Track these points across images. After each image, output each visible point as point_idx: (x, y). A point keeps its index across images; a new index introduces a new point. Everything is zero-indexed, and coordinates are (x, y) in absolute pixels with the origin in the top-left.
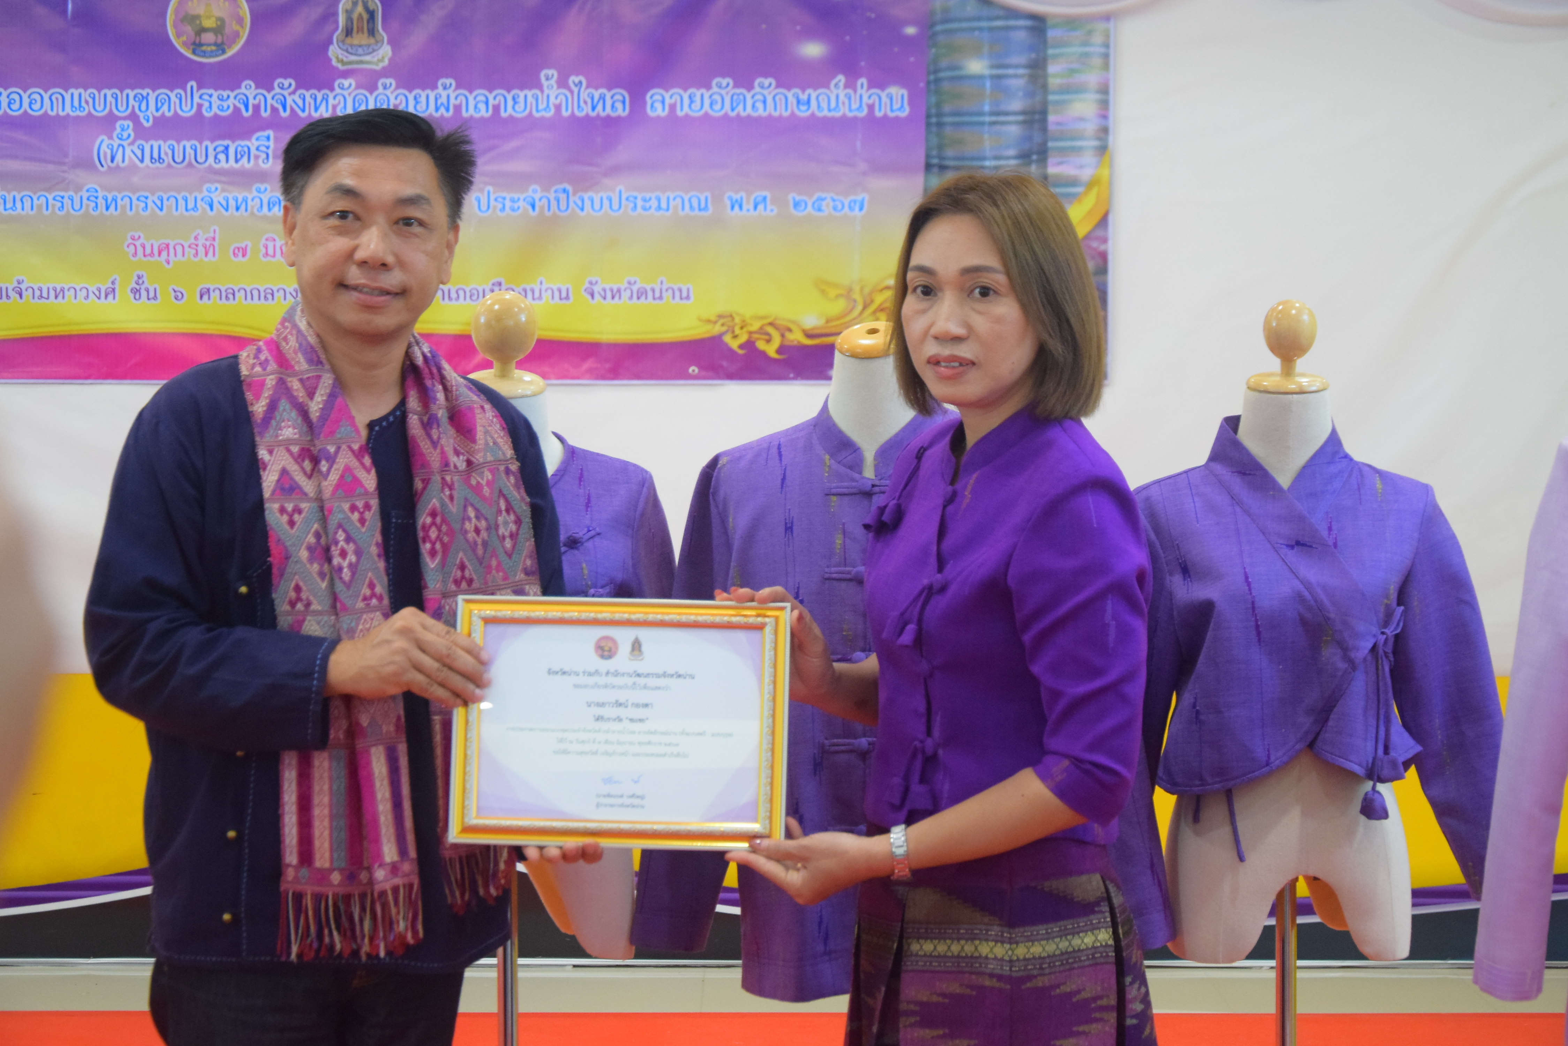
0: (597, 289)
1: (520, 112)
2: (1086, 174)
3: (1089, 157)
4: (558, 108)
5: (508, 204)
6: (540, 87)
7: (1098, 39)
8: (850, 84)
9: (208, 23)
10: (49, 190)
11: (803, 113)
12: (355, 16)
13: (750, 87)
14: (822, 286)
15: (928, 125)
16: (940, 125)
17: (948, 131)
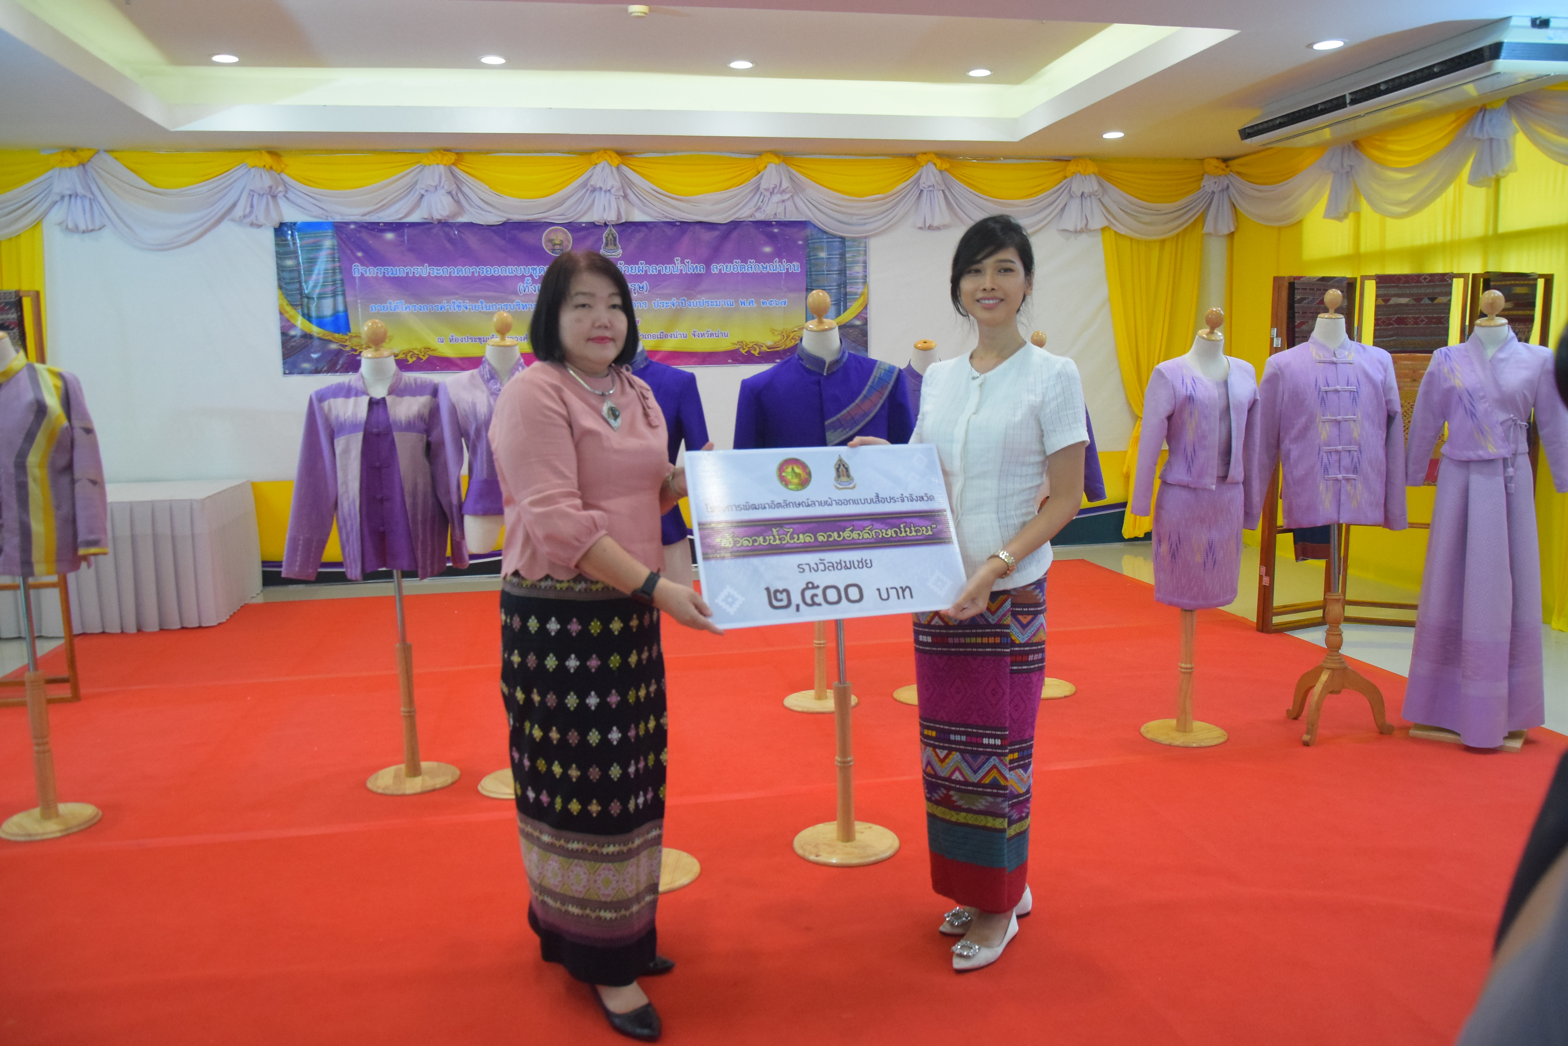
0: (696, 333)
1: (668, 272)
2: (860, 291)
3: (860, 286)
4: (681, 270)
5: (665, 305)
6: (674, 263)
7: (863, 245)
8: (780, 261)
9: (557, 242)
10: (503, 302)
11: (765, 271)
12: (609, 239)
13: (746, 263)
14: (773, 331)
15: (807, 275)
16: (811, 275)
17: (813, 277)
